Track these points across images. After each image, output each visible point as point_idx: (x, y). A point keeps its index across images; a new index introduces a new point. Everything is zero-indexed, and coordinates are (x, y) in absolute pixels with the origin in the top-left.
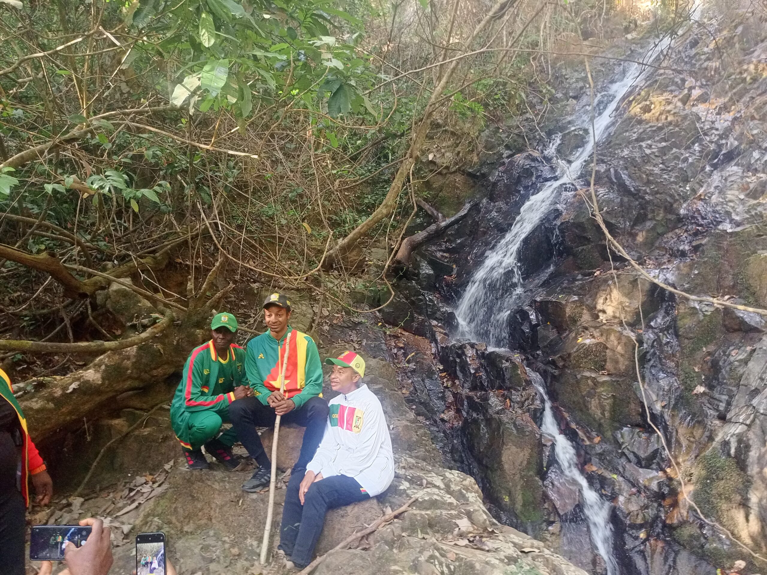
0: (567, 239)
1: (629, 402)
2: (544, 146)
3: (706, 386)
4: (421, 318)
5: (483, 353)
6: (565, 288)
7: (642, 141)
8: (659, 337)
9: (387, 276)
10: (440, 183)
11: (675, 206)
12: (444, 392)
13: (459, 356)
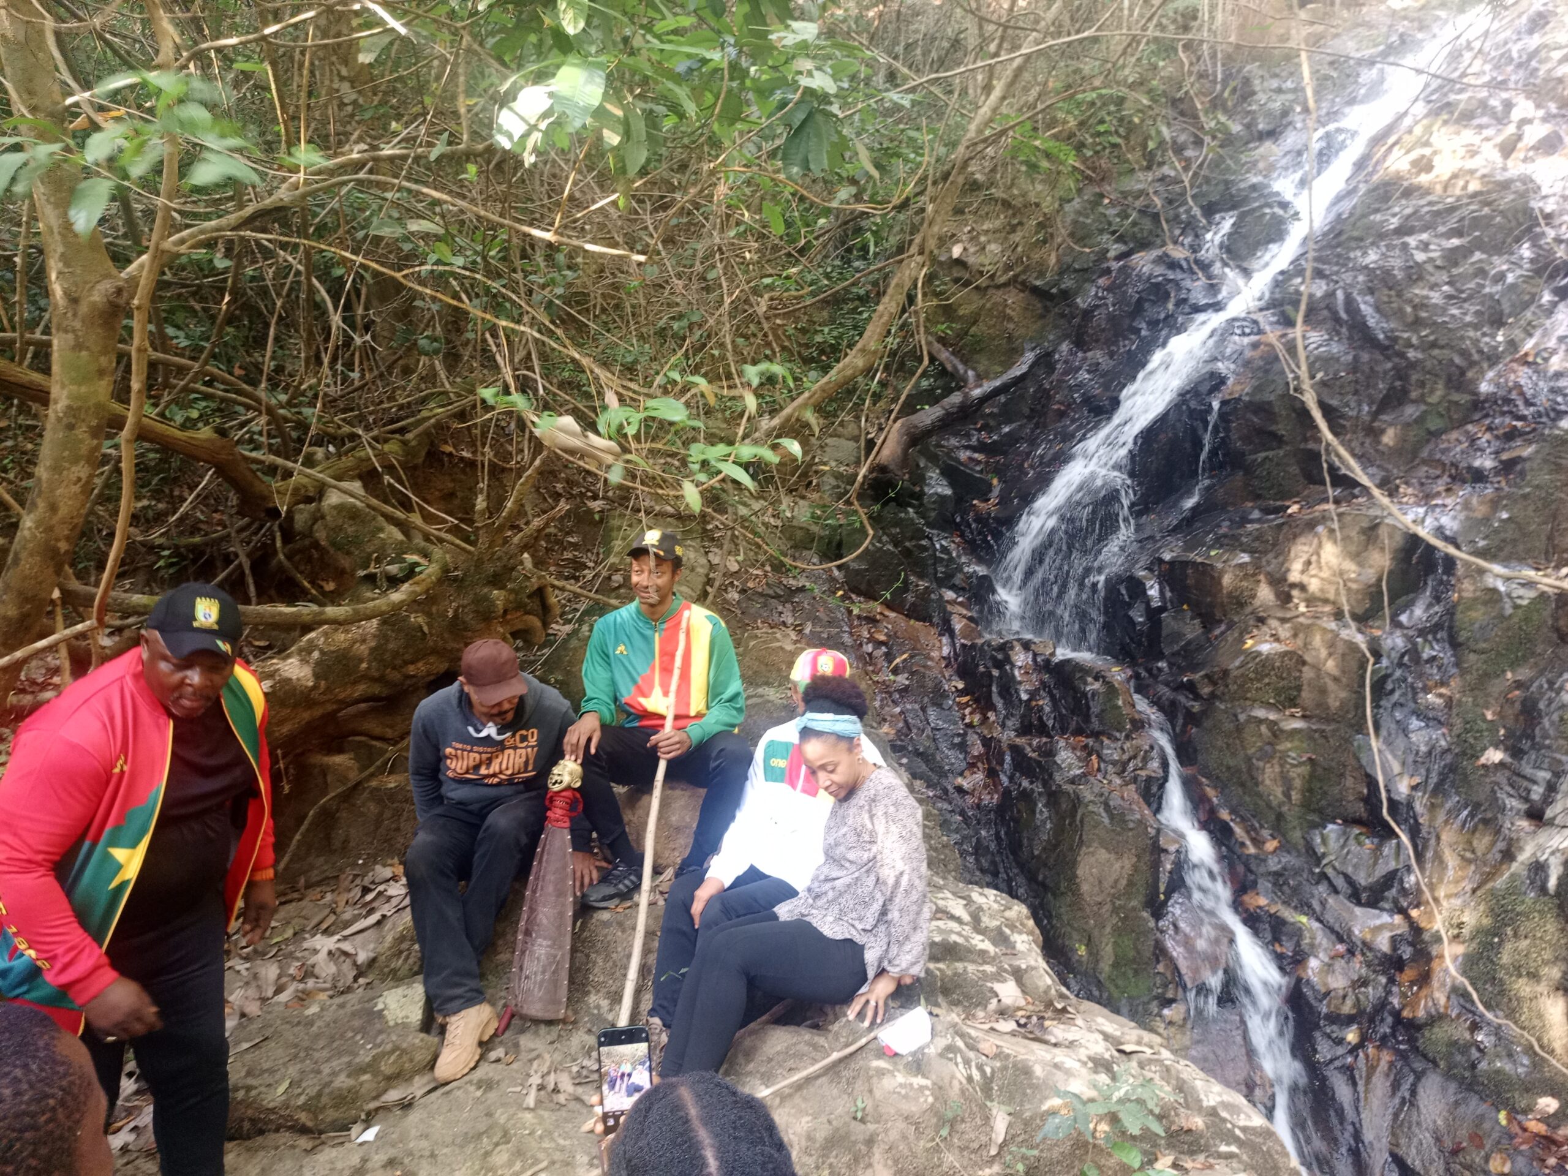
0: (1234, 436)
1: (1342, 775)
2: (1196, 236)
3: (1506, 750)
4: (923, 584)
5: (1047, 662)
6: (1225, 536)
7: (1410, 234)
8: (1415, 644)
9: (860, 496)
10: (973, 307)
11: (1470, 374)
12: (965, 734)
13: (999, 665)
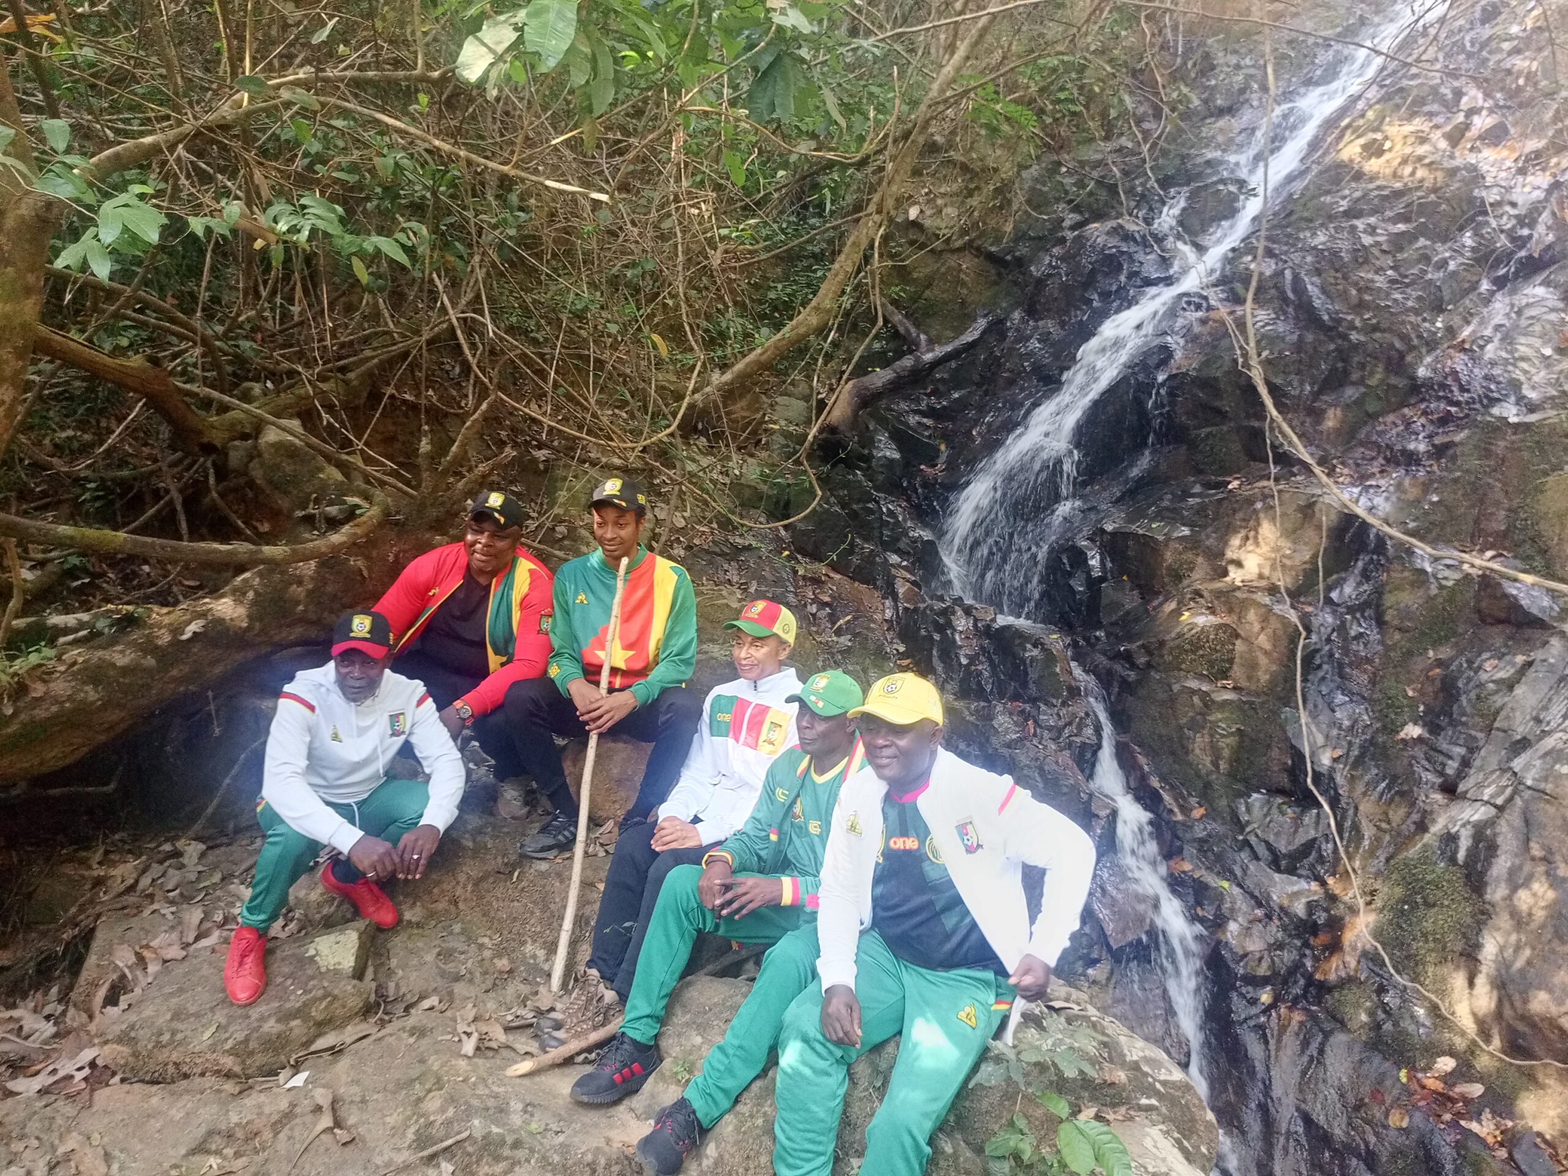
0: (1179, 410)
1: (1269, 746)
2: (1151, 209)
3: (1424, 725)
4: (868, 547)
5: (988, 627)
6: (1167, 509)
7: (1357, 217)
8: (1343, 623)
9: (810, 457)
10: (928, 270)
11: (1409, 359)
13: (940, 629)
